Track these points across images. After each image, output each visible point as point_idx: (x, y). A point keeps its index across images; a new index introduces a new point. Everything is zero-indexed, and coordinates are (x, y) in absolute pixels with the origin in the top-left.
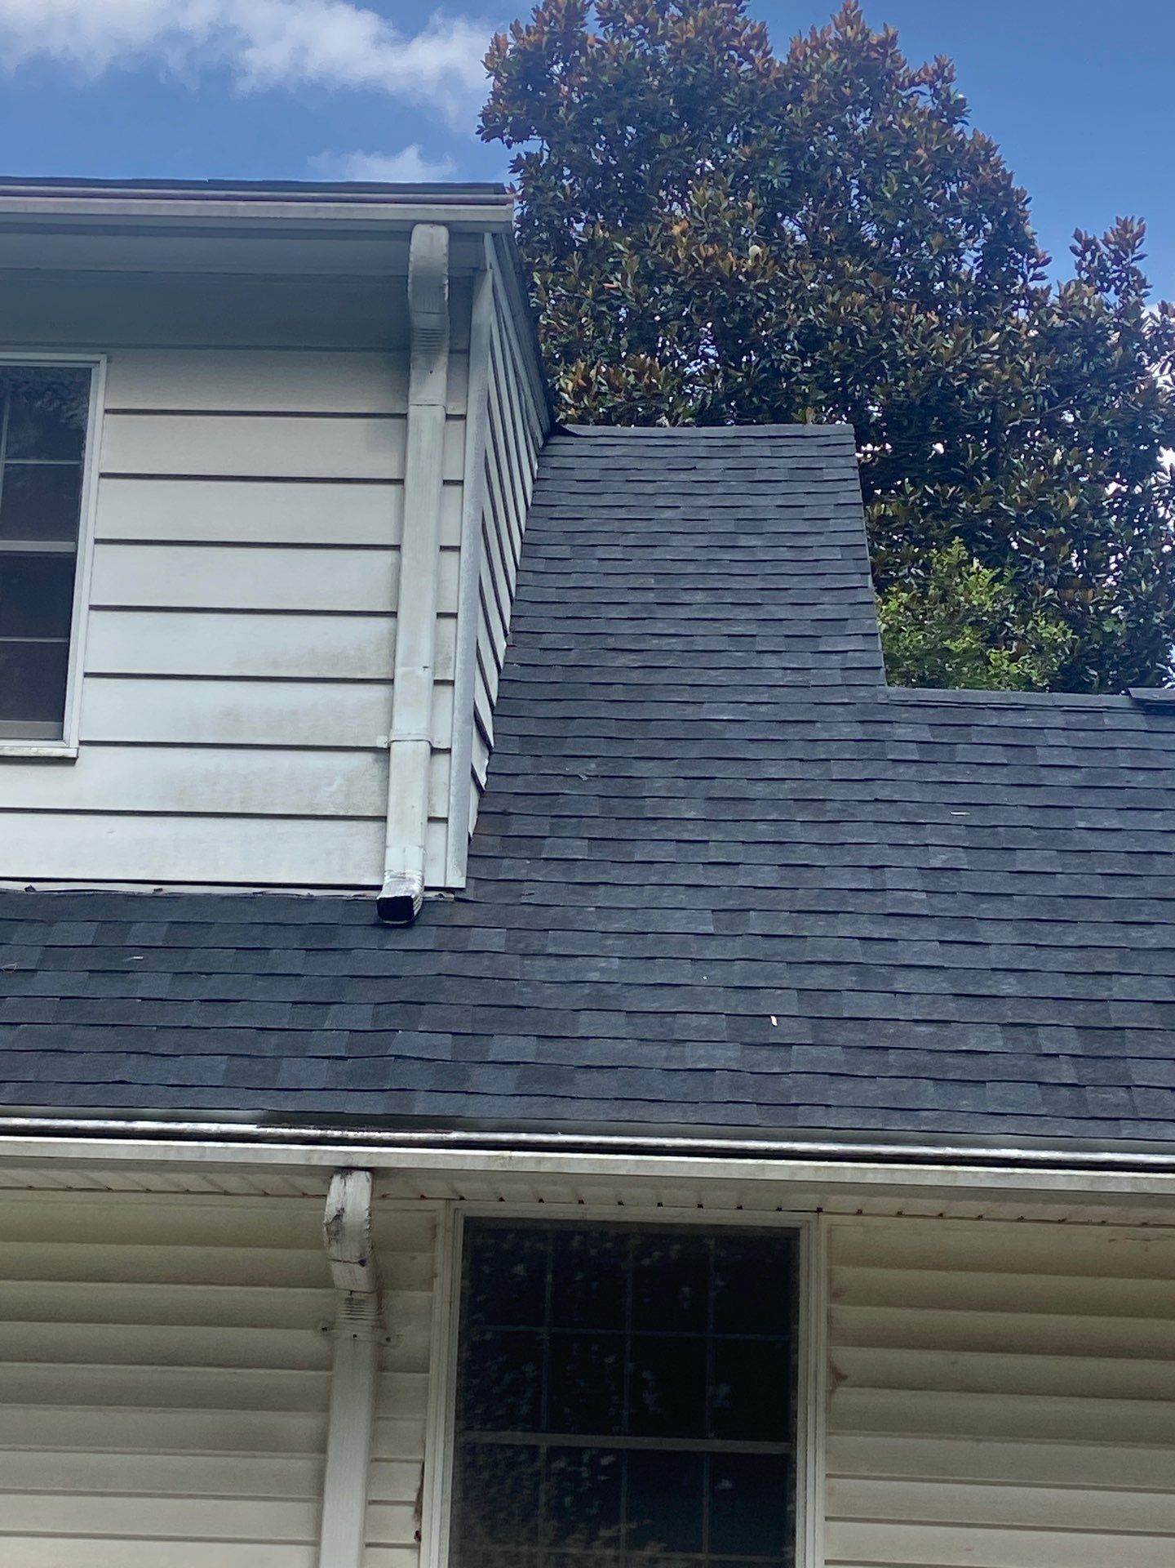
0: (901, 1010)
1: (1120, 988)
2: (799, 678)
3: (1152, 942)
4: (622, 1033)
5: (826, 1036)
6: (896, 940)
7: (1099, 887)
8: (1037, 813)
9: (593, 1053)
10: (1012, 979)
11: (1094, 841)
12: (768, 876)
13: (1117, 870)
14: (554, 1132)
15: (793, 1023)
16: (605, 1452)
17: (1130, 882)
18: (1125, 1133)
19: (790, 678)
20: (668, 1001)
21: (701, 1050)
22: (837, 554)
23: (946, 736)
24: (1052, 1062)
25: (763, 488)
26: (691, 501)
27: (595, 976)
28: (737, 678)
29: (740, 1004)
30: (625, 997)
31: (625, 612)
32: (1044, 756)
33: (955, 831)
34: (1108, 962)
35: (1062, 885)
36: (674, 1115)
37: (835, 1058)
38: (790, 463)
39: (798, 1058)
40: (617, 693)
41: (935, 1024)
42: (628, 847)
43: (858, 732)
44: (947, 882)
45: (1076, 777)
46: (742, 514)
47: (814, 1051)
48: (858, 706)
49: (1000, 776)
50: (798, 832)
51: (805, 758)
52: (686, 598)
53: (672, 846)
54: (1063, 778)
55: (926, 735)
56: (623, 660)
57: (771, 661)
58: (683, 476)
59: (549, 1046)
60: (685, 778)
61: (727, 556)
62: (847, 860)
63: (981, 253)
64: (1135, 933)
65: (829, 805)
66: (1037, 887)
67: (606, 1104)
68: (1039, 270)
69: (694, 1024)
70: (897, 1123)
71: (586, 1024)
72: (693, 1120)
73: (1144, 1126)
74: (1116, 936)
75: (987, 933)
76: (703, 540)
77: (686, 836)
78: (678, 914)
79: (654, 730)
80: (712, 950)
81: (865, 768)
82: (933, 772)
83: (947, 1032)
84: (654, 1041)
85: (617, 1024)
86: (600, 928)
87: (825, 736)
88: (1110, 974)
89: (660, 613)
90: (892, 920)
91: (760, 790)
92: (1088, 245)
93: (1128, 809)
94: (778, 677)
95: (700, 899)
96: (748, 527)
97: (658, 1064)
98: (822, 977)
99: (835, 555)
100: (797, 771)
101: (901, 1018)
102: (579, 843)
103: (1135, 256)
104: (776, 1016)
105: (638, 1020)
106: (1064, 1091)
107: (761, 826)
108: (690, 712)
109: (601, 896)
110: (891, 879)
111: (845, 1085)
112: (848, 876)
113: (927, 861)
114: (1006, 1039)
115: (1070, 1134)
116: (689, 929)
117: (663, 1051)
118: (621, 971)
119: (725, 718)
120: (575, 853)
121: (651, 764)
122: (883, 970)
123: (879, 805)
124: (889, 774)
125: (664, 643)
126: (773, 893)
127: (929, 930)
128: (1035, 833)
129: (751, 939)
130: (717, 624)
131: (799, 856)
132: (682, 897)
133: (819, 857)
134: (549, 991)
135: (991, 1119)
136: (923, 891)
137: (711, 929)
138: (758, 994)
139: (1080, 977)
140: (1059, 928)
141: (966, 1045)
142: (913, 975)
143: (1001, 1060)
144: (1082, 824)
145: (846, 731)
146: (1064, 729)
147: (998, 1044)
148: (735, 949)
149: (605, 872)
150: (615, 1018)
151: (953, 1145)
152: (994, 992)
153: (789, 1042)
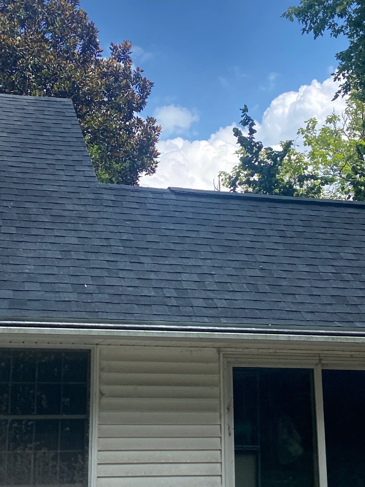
0: (123, 283)
1: (184, 277)
2: (71, 179)
3: (190, 264)
4: (39, 289)
5: (102, 291)
6: (117, 262)
7: (172, 247)
8: (150, 224)
9: (32, 296)
10: (152, 274)
11: (168, 233)
12: (74, 241)
13: (176, 242)
14: (24, 321)
15: (92, 287)
16: (29, 420)
17: (180, 245)
18: (194, 320)
19: (69, 178)
20: (51, 279)
21: (65, 294)
22: (75, 140)
23: (119, 199)
24: (169, 299)
25: (47, 117)
26: (25, 119)
27: (27, 271)
28: (52, 177)
29: (74, 280)
30: (37, 278)
31: (11, 154)
32: (149, 206)
33: (127, 228)
34: (179, 269)
35: (161, 246)
36: (61, 315)
37: (106, 298)
38: (54, 110)
39: (96, 297)
40: (15, 180)
41: (133, 287)
42: (29, 230)
43: (93, 196)
44: (128, 243)
45: (159, 213)
46: (43, 125)
47: (100, 295)
48: (91, 188)
49: (137, 212)
50: (81, 227)
51: (78, 204)
52: (30, 151)
53: (43, 230)
54: (155, 213)
55: (113, 198)
56: (14, 170)
57: (61, 173)
58: (21, 111)
59: (16, 293)
60: (42, 209)
61: (40, 138)
62: (97, 236)
63: (82, 46)
64: (184, 260)
65: (89, 219)
66: (155, 246)
67: (38, 312)
68: (100, 53)
69: (61, 286)
70: (128, 317)
71: (27, 286)
72: (67, 316)
73: (198, 318)
74: (180, 261)
75: (143, 259)
76: (32, 132)
77: (47, 227)
78: (49, 252)
79: (29, 193)
80: (62, 263)
81: (97, 208)
82: (118, 210)
83: (137, 290)
84: (50, 292)
85: (36, 286)
86: (25, 255)
87: (83, 197)
88: (180, 273)
89: (23, 155)
90: (114, 255)
91: (66, 213)
92: (115, 48)
93: (176, 223)
94: (64, 178)
95: (55, 247)
96: (46, 129)
97: (53, 299)
98: (97, 273)
99: (74, 140)
100: (77, 207)
101: (123, 285)
102: (12, 228)
103: (129, 52)
104: (86, 284)
105: (43, 285)
106: (174, 308)
107: (69, 225)
108: (39, 187)
109: (23, 245)
110: (112, 243)
111: (110, 306)
112: (98, 241)
113: (121, 237)
114: (155, 292)
115: (178, 321)
116: (53, 256)
117: (53, 295)
118: (35, 269)
119: (51, 190)
120: (12, 231)
121: (30, 203)
122: (115, 271)
123: (104, 220)
124: (105, 210)
125: (27, 165)
126: (77, 246)
127: (127, 259)
128: (150, 230)
129: (73, 260)
130: (42, 160)
131: (82, 234)
132: (49, 247)
133: (88, 235)
134: (13, 276)
135: (155, 316)
136: (122, 246)
137: (60, 257)
138: (79, 277)
139: (172, 273)
140: (163, 259)
141: (144, 294)
142: (124, 272)
143: (154, 298)
144: (164, 228)
145: (89, 196)
146: (153, 198)
147: (153, 294)
148: (68, 263)
149: (23, 238)
150: (35, 284)
151: (146, 324)
152: (148, 278)
153: (91, 292)
